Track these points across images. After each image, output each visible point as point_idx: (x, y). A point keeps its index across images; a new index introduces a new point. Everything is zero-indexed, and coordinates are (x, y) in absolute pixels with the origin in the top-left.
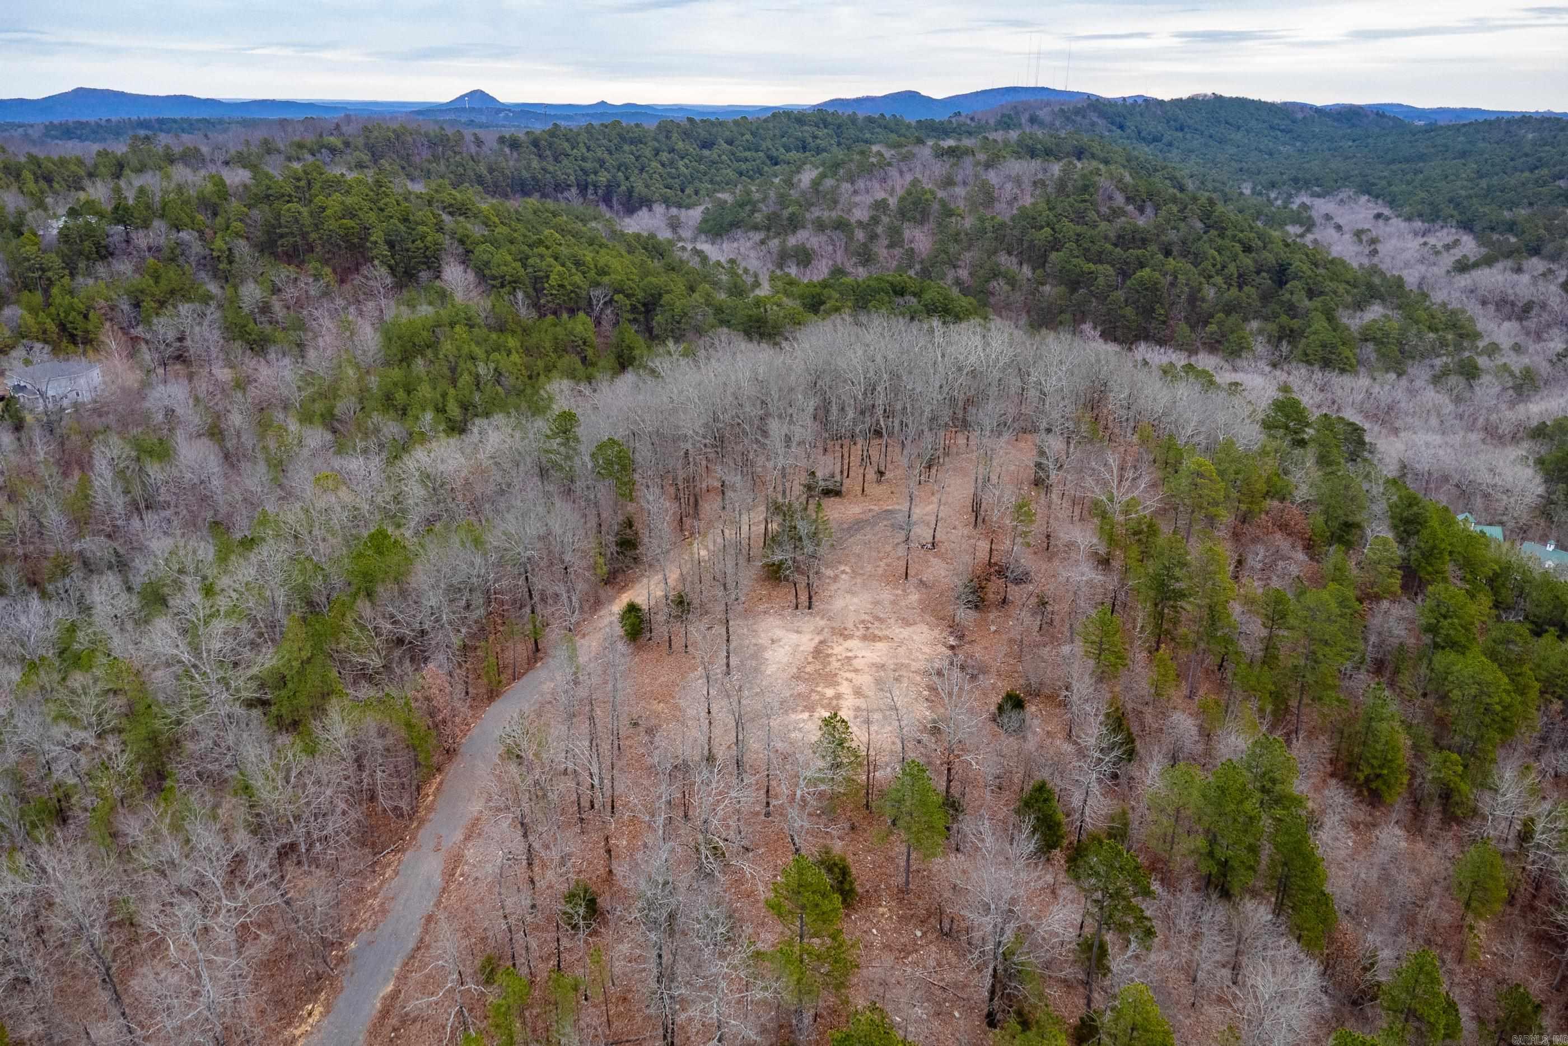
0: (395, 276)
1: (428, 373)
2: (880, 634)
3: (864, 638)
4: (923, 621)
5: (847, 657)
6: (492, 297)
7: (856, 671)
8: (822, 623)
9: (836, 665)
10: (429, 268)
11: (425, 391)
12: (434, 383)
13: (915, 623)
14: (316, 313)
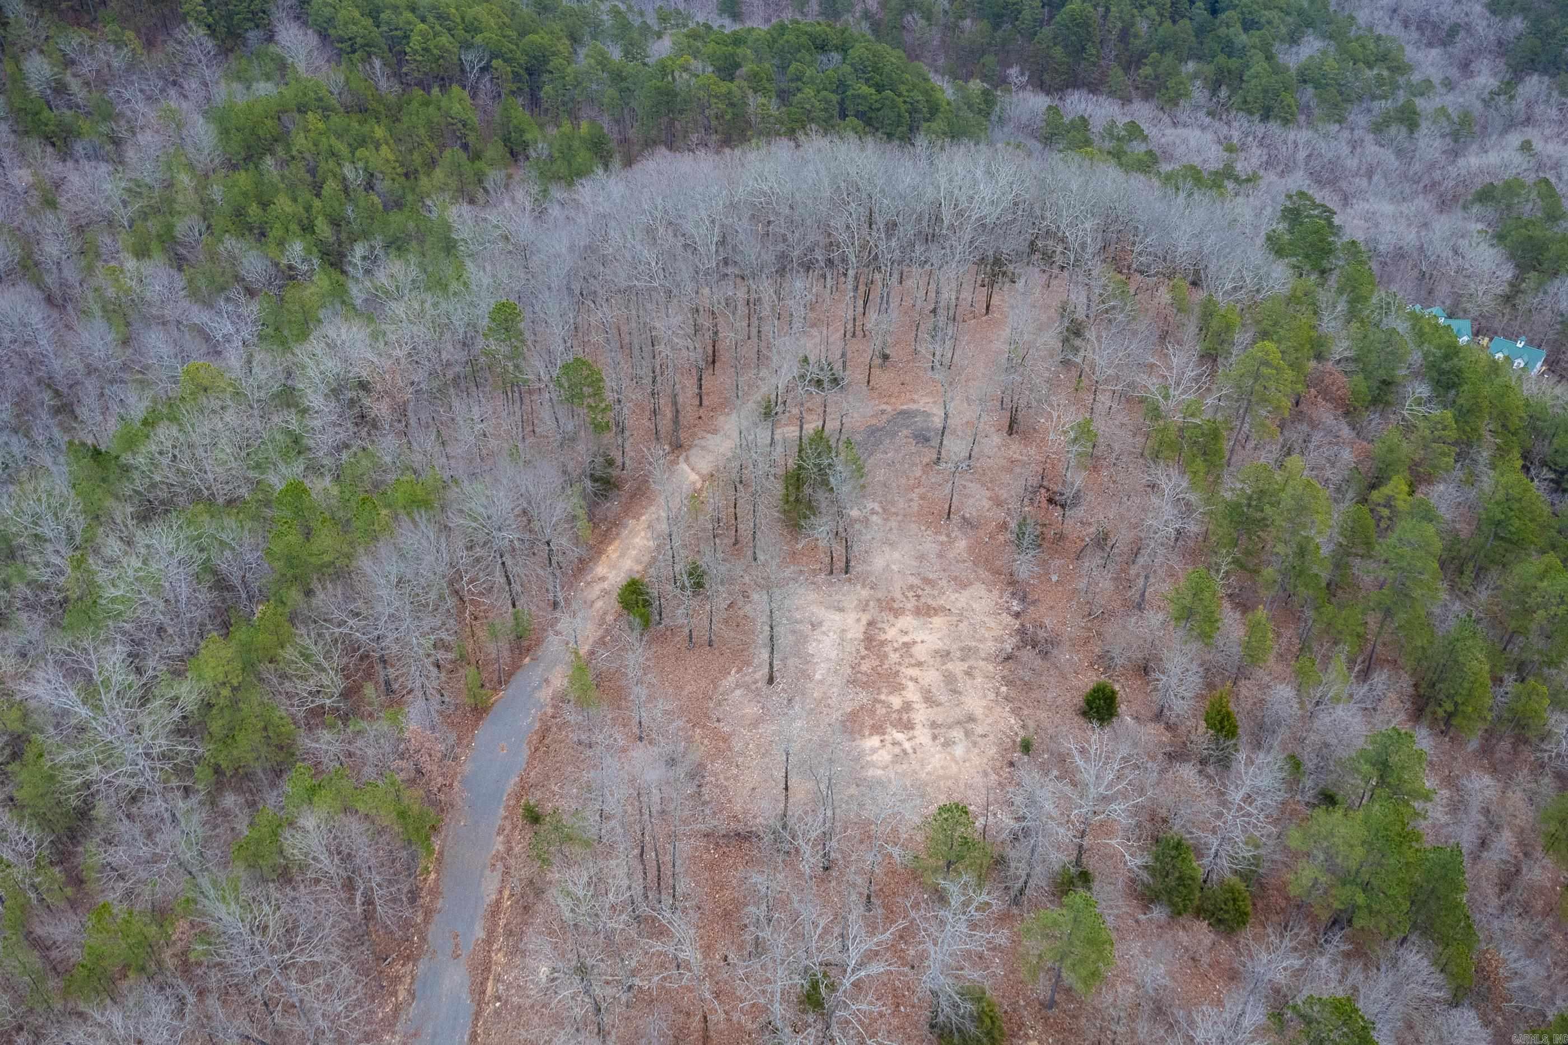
0: (215, 38)
1: (283, 177)
2: (934, 604)
3: (918, 612)
4: (978, 578)
5: (905, 644)
6: (343, 67)
7: (919, 664)
8: (865, 593)
9: (894, 657)
10: (257, 26)
11: (283, 204)
12: (292, 190)
13: (971, 584)
14: (127, 95)
